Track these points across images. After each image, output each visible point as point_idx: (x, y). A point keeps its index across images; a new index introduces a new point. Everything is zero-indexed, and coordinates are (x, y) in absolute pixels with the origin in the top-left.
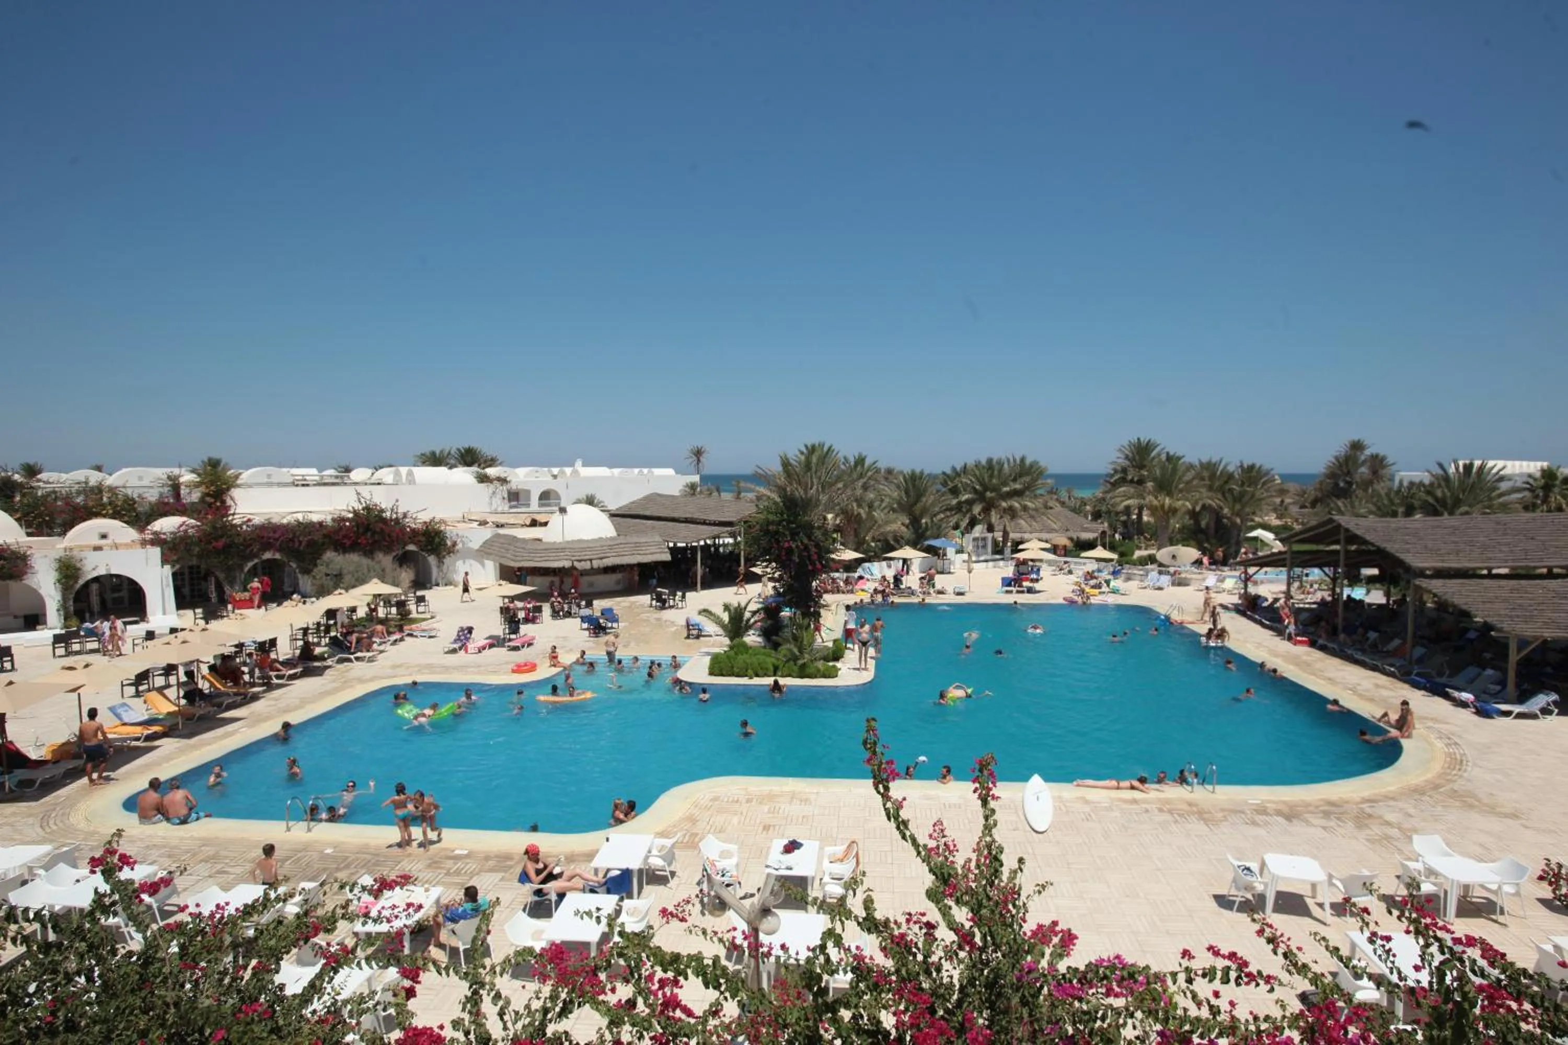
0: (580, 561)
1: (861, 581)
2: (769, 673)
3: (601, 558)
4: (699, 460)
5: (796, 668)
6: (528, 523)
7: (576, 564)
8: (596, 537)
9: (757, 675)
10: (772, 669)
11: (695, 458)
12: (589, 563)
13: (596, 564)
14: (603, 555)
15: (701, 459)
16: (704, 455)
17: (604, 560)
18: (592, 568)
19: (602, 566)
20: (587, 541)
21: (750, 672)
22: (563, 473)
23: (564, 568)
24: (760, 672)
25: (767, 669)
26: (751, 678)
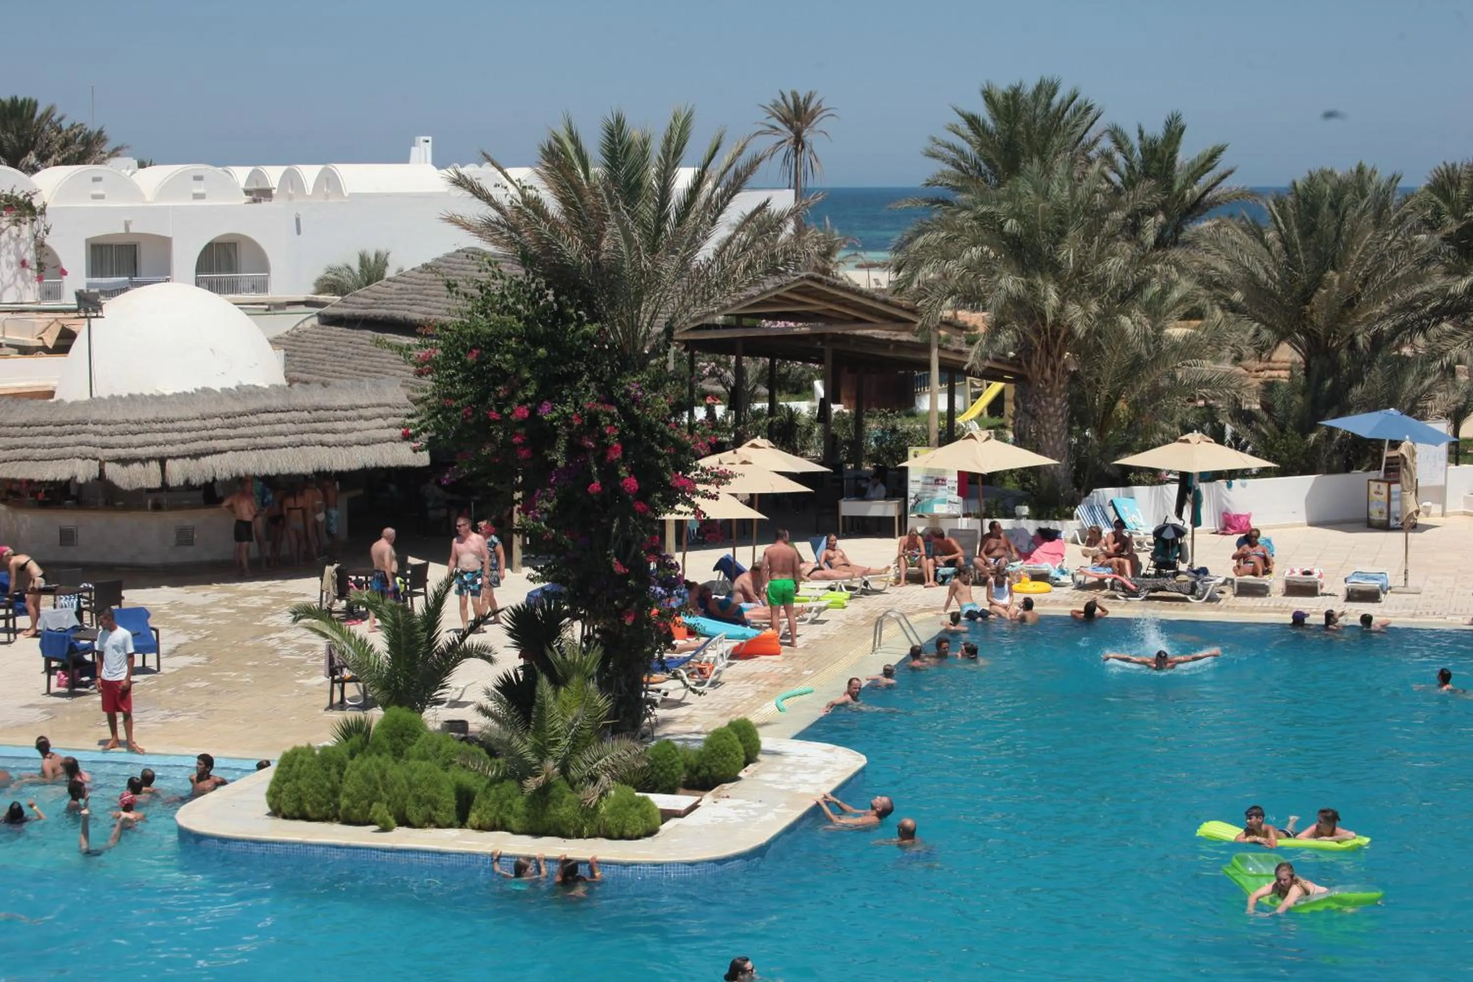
0: (124, 462)
1: (1047, 546)
2: (441, 815)
3: (196, 456)
4: (798, 141)
5: (519, 804)
6: (50, 342)
7: (113, 471)
8: (189, 387)
9: (404, 821)
10: (449, 801)
11: (787, 134)
12: (155, 466)
13: (177, 472)
14: (201, 445)
15: (808, 135)
16: (820, 124)
17: (207, 461)
18: (165, 486)
19: (196, 479)
20: (160, 399)
21: (380, 810)
22: (291, 181)
23: (72, 481)
24: (412, 812)
25: (434, 803)
26: (386, 829)
